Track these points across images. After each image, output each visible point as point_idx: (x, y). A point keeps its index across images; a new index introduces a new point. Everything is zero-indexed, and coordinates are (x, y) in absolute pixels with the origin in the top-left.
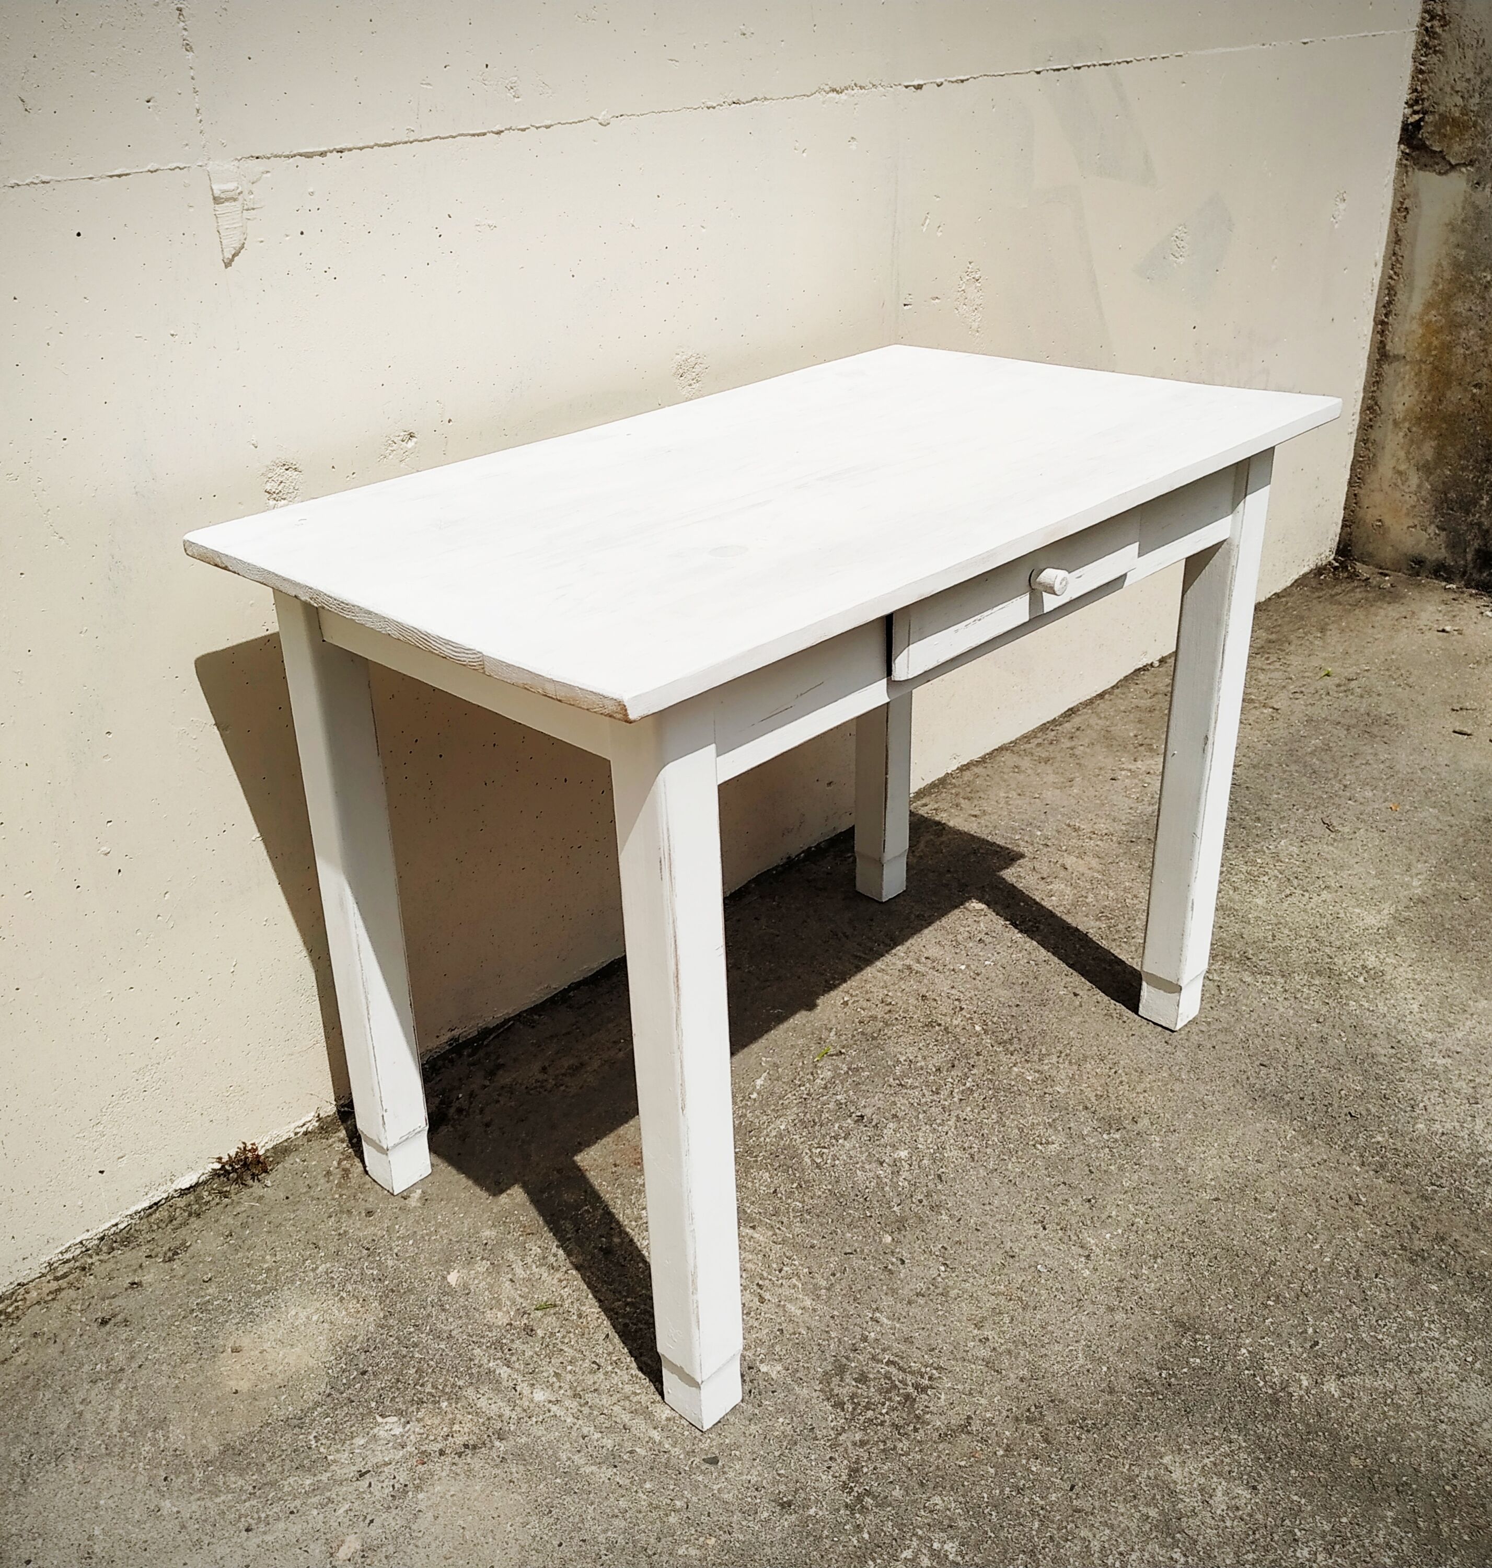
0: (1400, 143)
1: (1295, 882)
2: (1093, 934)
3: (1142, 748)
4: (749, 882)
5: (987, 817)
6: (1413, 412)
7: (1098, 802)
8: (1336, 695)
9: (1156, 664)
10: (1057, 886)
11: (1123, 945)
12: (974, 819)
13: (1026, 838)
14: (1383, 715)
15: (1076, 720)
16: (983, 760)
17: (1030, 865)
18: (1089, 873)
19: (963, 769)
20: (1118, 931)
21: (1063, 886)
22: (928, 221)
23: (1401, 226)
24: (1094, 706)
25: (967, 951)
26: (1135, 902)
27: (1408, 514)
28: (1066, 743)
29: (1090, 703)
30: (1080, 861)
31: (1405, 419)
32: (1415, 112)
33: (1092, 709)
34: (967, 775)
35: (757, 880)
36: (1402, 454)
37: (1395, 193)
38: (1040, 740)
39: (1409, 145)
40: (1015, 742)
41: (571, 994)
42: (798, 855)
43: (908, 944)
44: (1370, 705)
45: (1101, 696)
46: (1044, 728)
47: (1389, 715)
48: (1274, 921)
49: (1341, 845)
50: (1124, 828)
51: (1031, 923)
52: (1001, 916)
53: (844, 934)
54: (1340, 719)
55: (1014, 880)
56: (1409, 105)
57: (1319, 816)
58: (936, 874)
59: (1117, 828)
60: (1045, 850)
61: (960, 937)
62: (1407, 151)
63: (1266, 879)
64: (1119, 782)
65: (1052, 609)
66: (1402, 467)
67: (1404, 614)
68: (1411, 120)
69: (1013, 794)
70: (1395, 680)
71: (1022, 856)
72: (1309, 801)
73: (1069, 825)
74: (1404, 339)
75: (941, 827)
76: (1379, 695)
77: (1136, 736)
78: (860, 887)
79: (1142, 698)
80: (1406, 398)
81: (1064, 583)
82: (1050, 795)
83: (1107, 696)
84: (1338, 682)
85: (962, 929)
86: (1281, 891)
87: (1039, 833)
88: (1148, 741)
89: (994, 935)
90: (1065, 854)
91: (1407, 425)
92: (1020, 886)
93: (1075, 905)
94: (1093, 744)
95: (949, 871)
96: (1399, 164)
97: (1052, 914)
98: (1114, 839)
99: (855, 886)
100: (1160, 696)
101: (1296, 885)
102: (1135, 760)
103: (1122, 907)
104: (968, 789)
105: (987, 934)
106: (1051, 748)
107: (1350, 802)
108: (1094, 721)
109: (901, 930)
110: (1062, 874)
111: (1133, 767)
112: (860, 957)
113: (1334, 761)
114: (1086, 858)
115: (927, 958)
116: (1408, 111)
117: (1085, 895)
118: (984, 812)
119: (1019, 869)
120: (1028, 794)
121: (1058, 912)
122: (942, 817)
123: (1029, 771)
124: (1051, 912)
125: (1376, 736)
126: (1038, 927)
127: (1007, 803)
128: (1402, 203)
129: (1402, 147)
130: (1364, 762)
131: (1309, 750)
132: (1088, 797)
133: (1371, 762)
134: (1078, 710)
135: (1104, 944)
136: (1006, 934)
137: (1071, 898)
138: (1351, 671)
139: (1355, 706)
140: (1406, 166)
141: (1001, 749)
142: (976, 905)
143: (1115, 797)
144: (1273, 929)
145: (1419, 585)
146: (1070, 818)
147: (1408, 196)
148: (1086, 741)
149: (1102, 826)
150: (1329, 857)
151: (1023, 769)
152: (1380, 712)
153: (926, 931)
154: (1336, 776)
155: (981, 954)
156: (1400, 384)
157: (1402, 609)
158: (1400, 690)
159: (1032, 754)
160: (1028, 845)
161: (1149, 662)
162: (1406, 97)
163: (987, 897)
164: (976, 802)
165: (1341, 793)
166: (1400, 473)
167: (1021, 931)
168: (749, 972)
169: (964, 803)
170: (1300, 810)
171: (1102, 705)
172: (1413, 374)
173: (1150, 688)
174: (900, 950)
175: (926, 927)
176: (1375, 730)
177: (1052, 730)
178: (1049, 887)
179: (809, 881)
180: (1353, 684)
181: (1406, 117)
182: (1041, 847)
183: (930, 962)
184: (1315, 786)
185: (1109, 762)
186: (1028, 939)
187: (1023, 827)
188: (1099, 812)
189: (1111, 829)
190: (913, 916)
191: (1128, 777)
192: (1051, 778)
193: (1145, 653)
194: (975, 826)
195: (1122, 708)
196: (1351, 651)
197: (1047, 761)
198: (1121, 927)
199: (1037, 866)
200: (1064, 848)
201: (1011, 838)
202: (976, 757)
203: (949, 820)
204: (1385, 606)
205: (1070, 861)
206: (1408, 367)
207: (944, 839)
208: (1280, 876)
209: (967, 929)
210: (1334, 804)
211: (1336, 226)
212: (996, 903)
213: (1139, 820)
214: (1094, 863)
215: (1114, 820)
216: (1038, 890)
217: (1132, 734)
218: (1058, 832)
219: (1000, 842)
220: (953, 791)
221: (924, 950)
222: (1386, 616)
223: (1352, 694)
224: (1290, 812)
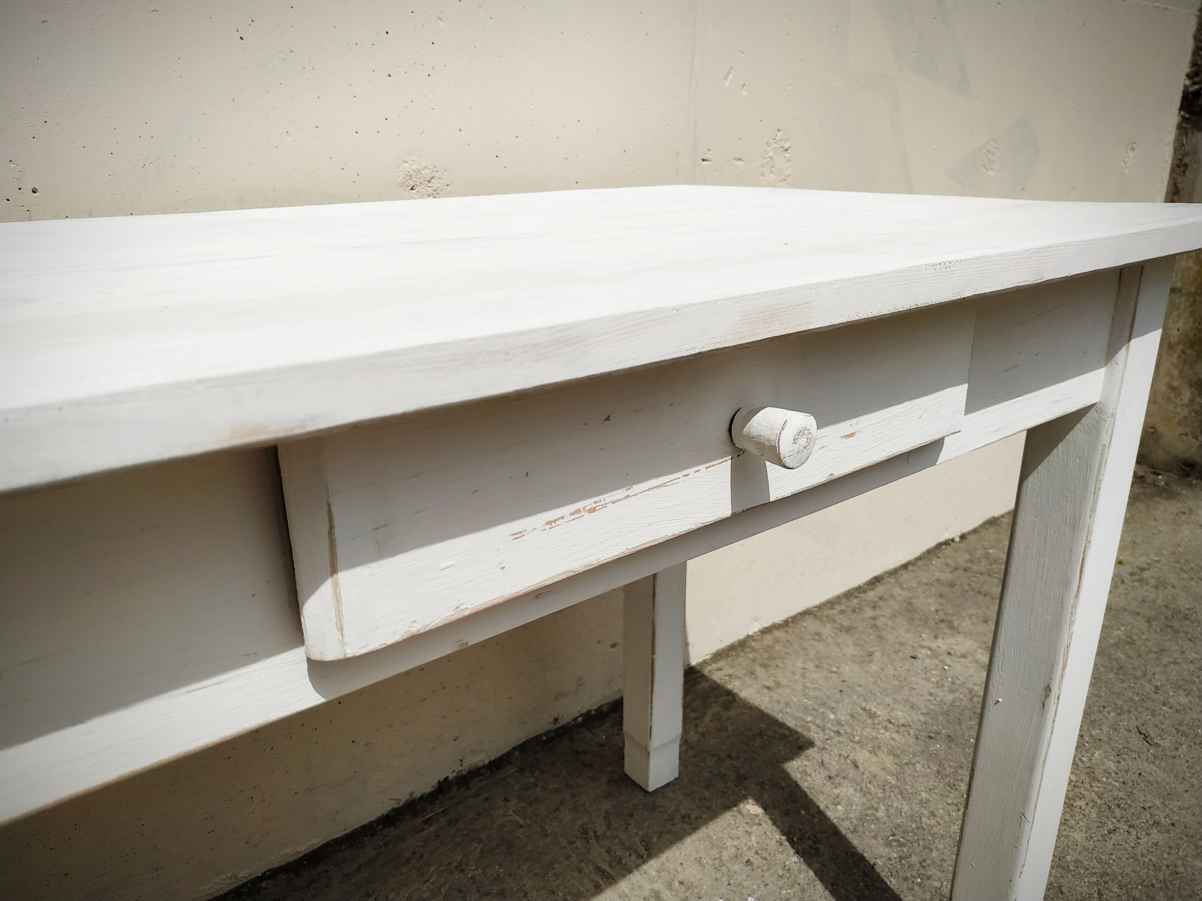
0: (1180, 110)
1: (1117, 812)
2: (881, 866)
3: (943, 625)
4: (514, 749)
5: (780, 691)
6: (1187, 335)
7: (896, 683)
8: (1131, 584)
9: (957, 539)
10: (846, 790)
11: (916, 888)
12: (766, 691)
13: (818, 721)
14: (1182, 609)
15: (880, 589)
16: (786, 624)
17: (818, 757)
18: (882, 775)
19: (766, 631)
20: (911, 866)
21: (851, 791)
22: (731, 76)
23: (1179, 179)
24: (897, 576)
25: (730, 877)
26: (933, 822)
27: (1180, 424)
28: (869, 612)
29: (894, 573)
30: (874, 759)
31: (1179, 342)
32: (1195, 83)
33: (896, 579)
34: (768, 639)
35: (524, 748)
36: (1176, 372)
37: (1175, 152)
38: (843, 607)
39: (1188, 111)
40: (819, 607)
41: (263, 884)
42: (575, 719)
43: (663, 857)
44: (1166, 597)
45: (905, 566)
46: (848, 595)
47: (1188, 609)
48: (1098, 869)
49: (1163, 764)
50: (922, 718)
51: (810, 843)
52: (778, 827)
53: (595, 832)
54: (1138, 610)
55: (799, 776)
56: (1189, 76)
57: (1133, 723)
58: (715, 759)
59: (915, 718)
60: (837, 739)
61: (725, 855)
62: (1187, 116)
63: (1082, 803)
64: (919, 661)
65: (787, 493)
66: (1176, 383)
67: (1182, 510)
68: (1191, 89)
69: (811, 666)
70: (1186, 573)
71: (810, 744)
72: (1120, 703)
73: (864, 709)
74: (1180, 275)
75: (731, 697)
76: (1174, 587)
77: (937, 611)
78: (628, 768)
79: (943, 572)
80: (1180, 324)
81: (803, 441)
82: (849, 670)
83: (910, 567)
84: (1130, 570)
85: (729, 843)
86: (1102, 824)
87: (832, 716)
88: (949, 618)
89: (765, 855)
90: (858, 747)
91: (1181, 347)
92: (804, 785)
93: (862, 819)
94: (894, 616)
95: (730, 756)
96: (1179, 127)
97: (834, 831)
98: (912, 732)
99: (623, 767)
100: (960, 571)
101: (1118, 816)
102: (936, 637)
103: (917, 828)
104: (766, 655)
105: (757, 853)
106: (853, 617)
107: (1164, 708)
108: (897, 591)
109: (660, 835)
110: (852, 773)
111: (933, 645)
112: (604, 871)
113: (1140, 656)
114: (880, 754)
115: (681, 883)
116: (1188, 82)
117: (875, 805)
118: (778, 684)
119: (806, 763)
120: (825, 666)
121: (844, 827)
122: (734, 686)
123: (830, 640)
124: (836, 828)
125: (1179, 632)
126: (817, 850)
127: (803, 676)
128: (1181, 160)
129: (1182, 113)
130: (1172, 660)
131: (1112, 641)
132: (886, 677)
133: (1180, 661)
134: (883, 579)
135: (893, 883)
136: (779, 856)
137: (859, 808)
138: (1142, 561)
139: (1152, 597)
140: (1186, 129)
141: (807, 613)
142: (752, 808)
143: (913, 679)
144: (1097, 883)
145: (1190, 485)
146: (866, 700)
147: (1187, 154)
148: (888, 612)
149: (901, 714)
150: (1152, 779)
151: (824, 637)
152: (1178, 605)
153: (688, 840)
154: (1145, 674)
155: (745, 883)
156: (1175, 313)
157: (1179, 505)
158: (1193, 583)
159: (834, 621)
160: (819, 730)
161: (951, 537)
162: (1187, 70)
163: (766, 797)
164: (772, 671)
165: (1153, 696)
166: (1173, 389)
167: (797, 852)
168: (472, 878)
169: (760, 671)
170: (1112, 714)
171: (905, 576)
172: (1188, 304)
173: (950, 562)
174: (652, 866)
175: (690, 834)
176: (1177, 625)
177: (856, 597)
178: (836, 791)
179: (577, 752)
180: (1146, 574)
181: (1186, 87)
182: (832, 734)
183: (683, 888)
184: (1125, 686)
185: (909, 638)
186: (804, 867)
187: (816, 707)
188: (897, 697)
189: (909, 719)
190: (678, 816)
191: (928, 656)
192: (850, 650)
193: (947, 529)
194: (766, 700)
195: (925, 580)
196: (1139, 540)
197: (848, 630)
198: (914, 859)
199: (826, 761)
200: (857, 738)
201: (802, 719)
202: (779, 618)
203: (741, 690)
204: (1163, 501)
205: (862, 756)
206: (1183, 299)
207: (732, 713)
208: (1099, 801)
209: (736, 843)
210: (1147, 708)
211: (1126, 171)
212: (774, 808)
213: (938, 709)
214: (889, 761)
215: (912, 707)
216: (823, 793)
217: (933, 609)
218: (852, 716)
219: (790, 723)
220: (751, 656)
221: (680, 869)
222: (1166, 511)
223: (1147, 584)
224: (1101, 716)
